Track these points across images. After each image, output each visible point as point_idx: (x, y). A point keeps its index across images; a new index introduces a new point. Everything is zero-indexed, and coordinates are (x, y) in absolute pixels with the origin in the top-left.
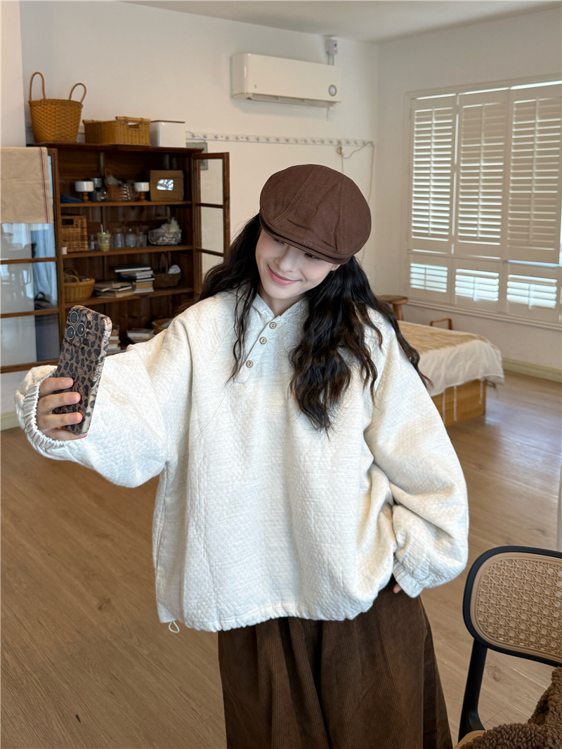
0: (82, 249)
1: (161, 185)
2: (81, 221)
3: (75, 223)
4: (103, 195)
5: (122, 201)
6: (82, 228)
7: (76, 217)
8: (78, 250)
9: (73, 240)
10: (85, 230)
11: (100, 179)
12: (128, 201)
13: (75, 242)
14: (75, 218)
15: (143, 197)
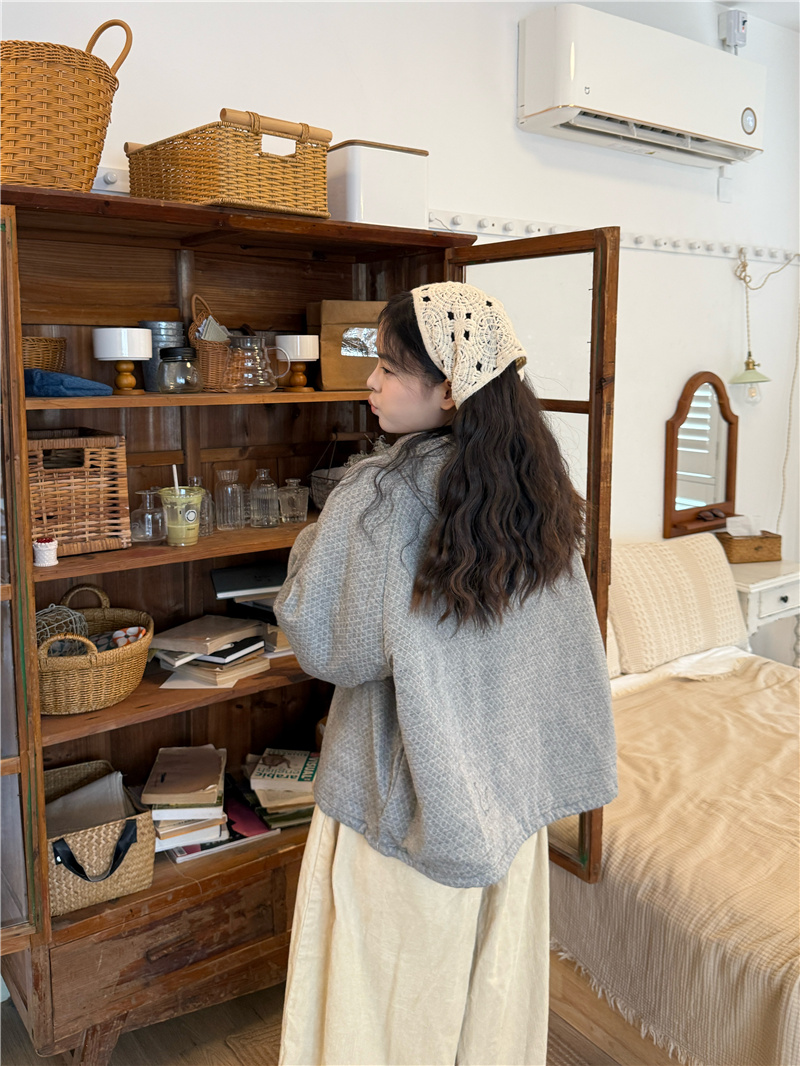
0: (112, 543)
1: (351, 344)
2: (109, 454)
3: (88, 463)
4: (184, 371)
5: (241, 390)
6: (113, 476)
7: (92, 441)
8: (98, 545)
9: (82, 517)
10: (123, 482)
11: (174, 325)
12: (256, 389)
13: (87, 523)
14: (89, 445)
15: (301, 378)
